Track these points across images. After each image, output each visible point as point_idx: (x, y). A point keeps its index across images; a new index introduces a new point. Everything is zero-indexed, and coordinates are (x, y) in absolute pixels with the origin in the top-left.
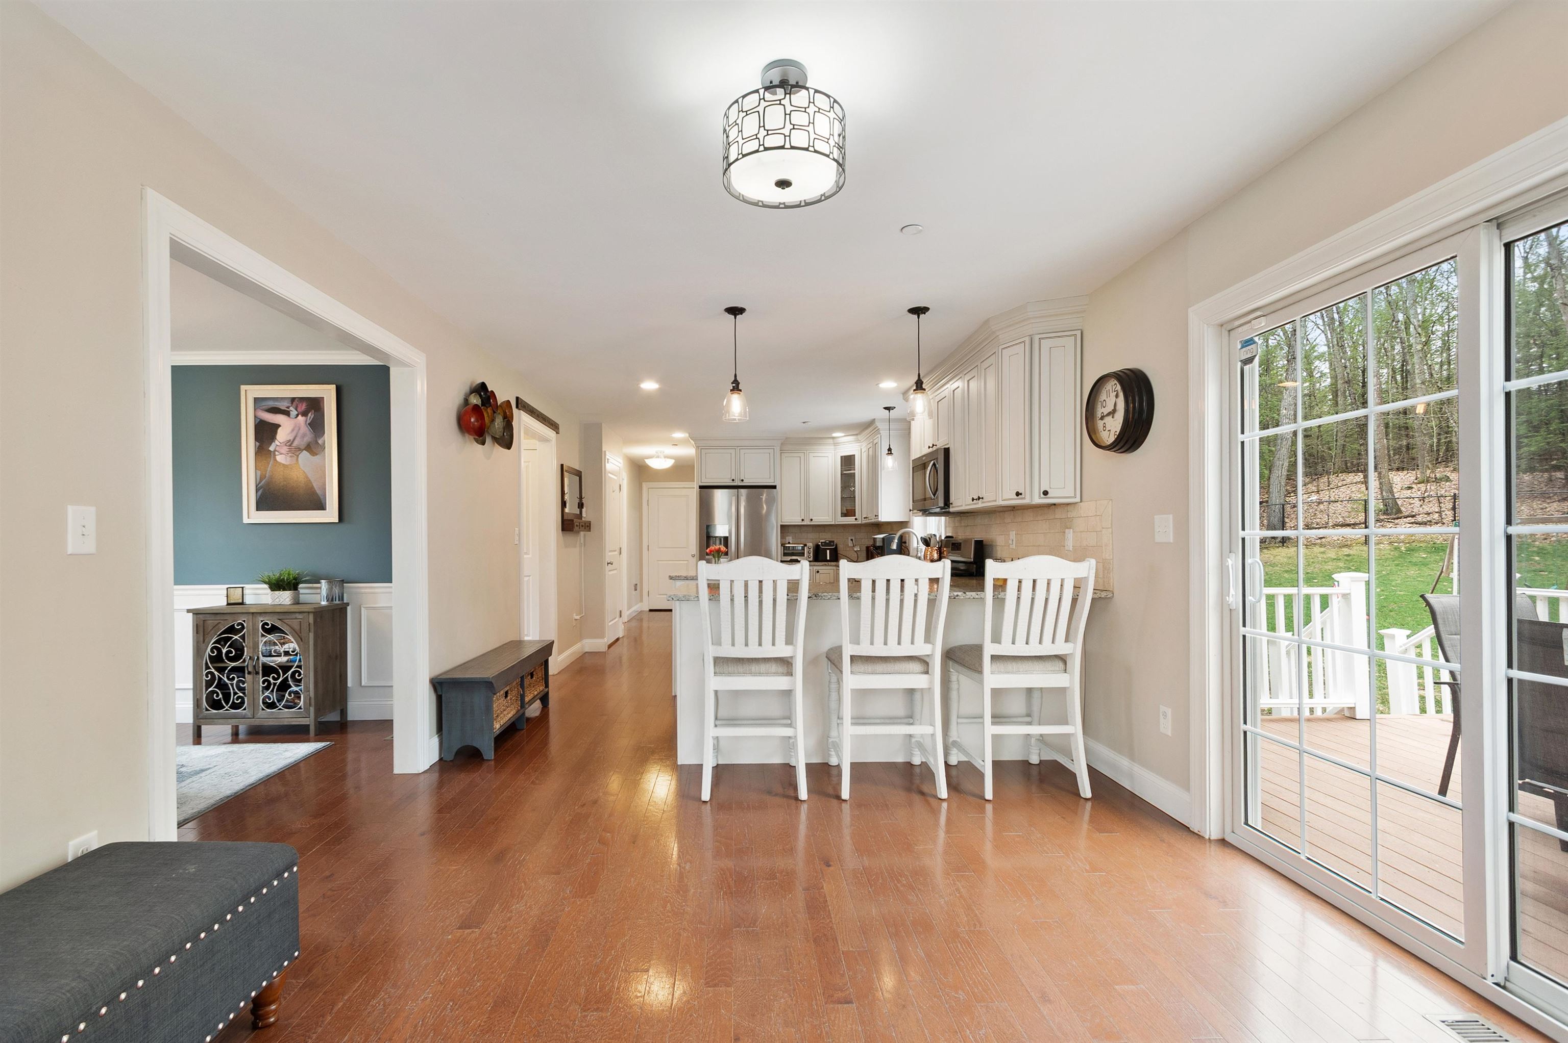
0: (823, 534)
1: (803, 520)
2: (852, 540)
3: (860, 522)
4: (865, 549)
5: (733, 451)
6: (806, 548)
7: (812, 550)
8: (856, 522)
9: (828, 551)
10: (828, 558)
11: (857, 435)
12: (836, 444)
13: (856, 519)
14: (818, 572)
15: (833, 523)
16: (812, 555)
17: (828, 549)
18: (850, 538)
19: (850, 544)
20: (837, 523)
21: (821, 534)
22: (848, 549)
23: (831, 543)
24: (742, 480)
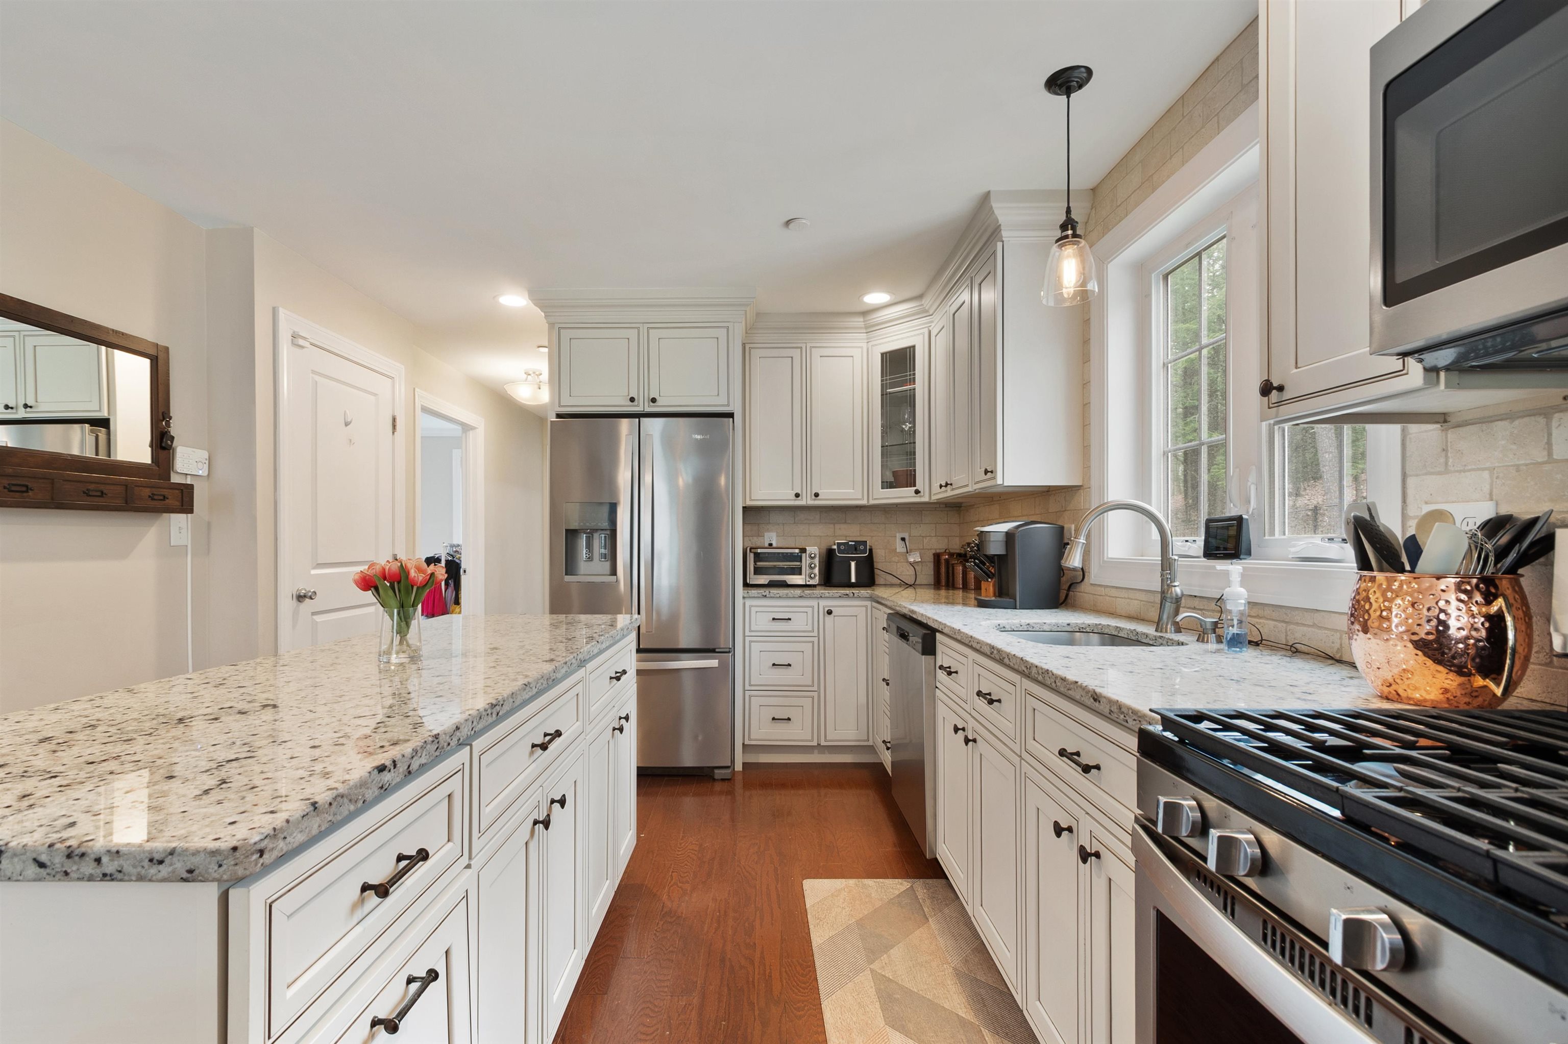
0: (843, 526)
1: (797, 495)
2: (903, 539)
3: (926, 499)
4: (931, 558)
5: (633, 334)
6: (804, 555)
7: (817, 561)
8: (917, 499)
9: (853, 564)
10: (853, 580)
11: (920, 297)
12: (870, 329)
13: (917, 492)
14: (830, 612)
15: (864, 502)
16: (816, 571)
17: (853, 559)
18: (899, 536)
19: (900, 547)
20: (872, 502)
21: (837, 526)
22: (896, 559)
23: (857, 546)
24: (654, 400)
